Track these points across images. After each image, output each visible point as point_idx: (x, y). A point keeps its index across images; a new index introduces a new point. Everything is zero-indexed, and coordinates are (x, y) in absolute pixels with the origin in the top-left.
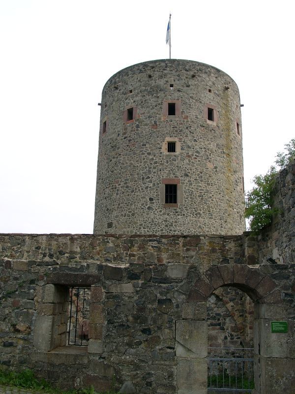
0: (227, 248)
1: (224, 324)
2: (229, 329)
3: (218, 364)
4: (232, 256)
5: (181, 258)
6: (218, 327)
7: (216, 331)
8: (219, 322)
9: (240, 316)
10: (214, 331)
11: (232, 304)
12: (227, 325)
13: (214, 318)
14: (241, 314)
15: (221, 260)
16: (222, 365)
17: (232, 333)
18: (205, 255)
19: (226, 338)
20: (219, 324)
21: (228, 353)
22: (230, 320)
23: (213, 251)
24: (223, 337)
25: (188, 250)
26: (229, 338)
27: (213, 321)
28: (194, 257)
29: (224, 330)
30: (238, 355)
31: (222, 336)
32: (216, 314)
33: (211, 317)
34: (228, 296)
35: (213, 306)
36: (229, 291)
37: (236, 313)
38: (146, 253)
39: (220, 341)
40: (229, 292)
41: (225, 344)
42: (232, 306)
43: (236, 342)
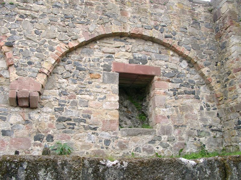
0: (196, 12)
1: (199, 92)
2: (204, 98)
3: (195, 139)
4: (202, 20)
5: (148, 14)
6: (192, 96)
7: (191, 100)
8: (193, 90)
9: (218, 82)
10: (188, 100)
11: (207, 69)
12: (201, 94)
13: (187, 85)
14: (218, 80)
15: (192, 22)
16: (199, 140)
17: (208, 103)
18: (175, 15)
19: (202, 108)
20: (193, 93)
21: (205, 126)
22: (204, 88)
23: (183, 11)
24: (199, 108)
25: (155, 7)
26: (205, 109)
27: (187, 89)
28: (163, 16)
29: (199, 99)
30: (215, 128)
31: (197, 106)
32: (189, 81)
33: (184, 84)
34: (203, 60)
35: (185, 71)
36: (203, 54)
37: (213, 79)
38: (107, 4)
39: (196, 112)
40: (204, 56)
41: (201, 115)
42: (208, 71)
43: (213, 113)
